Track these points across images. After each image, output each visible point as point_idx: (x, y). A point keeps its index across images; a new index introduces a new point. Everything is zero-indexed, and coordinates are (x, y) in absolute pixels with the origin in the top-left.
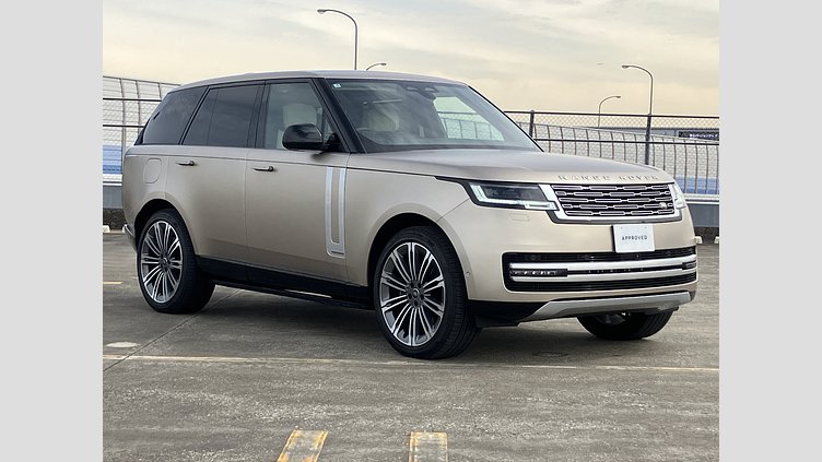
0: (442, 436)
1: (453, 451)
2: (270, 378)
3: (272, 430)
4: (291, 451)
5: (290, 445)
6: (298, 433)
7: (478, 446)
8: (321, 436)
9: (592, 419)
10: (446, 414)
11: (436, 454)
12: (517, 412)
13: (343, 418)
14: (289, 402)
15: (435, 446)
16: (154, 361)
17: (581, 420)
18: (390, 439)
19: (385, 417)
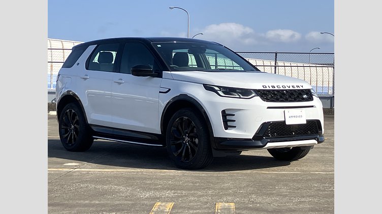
0: (232, 205)
1: (238, 212)
2: (145, 179)
5: (154, 209)
6: (159, 203)
7: (251, 209)
8: (170, 205)
9: (309, 196)
10: (235, 194)
11: (229, 212)
13: (182, 197)
15: (229, 209)
16: (87, 171)
17: (304, 197)
18: (205, 206)
19: (203, 196)
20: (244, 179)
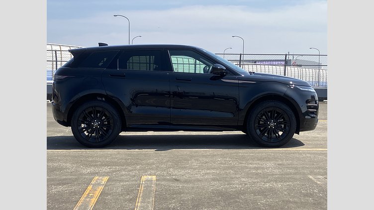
0: (154, 178)
1: (158, 183)
2: (88, 157)
3: (87, 177)
4: (93, 185)
5: (93, 182)
6: (97, 178)
7: (168, 180)
8: (106, 179)
9: (213, 169)
10: (157, 168)
11: (152, 184)
12: (184, 167)
13: (115, 171)
14: (94, 166)
15: (152, 181)
17: (209, 169)
18: (133, 179)
19: (132, 170)
20: (166, 156)
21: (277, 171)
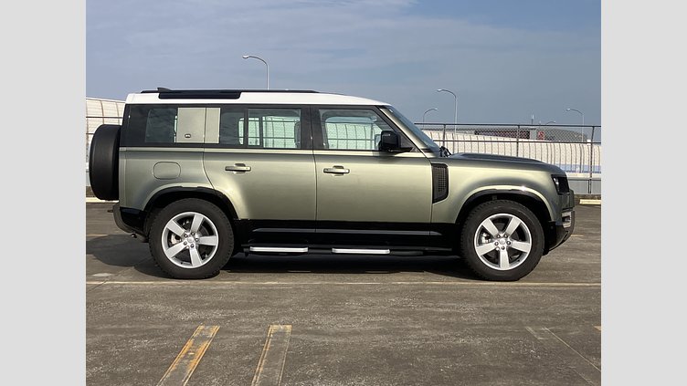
0: (289, 327)
1: (293, 336)
4: (196, 339)
5: (195, 335)
6: (202, 327)
8: (215, 329)
10: (295, 314)
11: (284, 337)
12: (337, 312)
13: (231, 318)
14: (199, 309)
17: (375, 315)
18: (257, 330)
19: (256, 316)
20: (311, 293)
21: (478, 320)
